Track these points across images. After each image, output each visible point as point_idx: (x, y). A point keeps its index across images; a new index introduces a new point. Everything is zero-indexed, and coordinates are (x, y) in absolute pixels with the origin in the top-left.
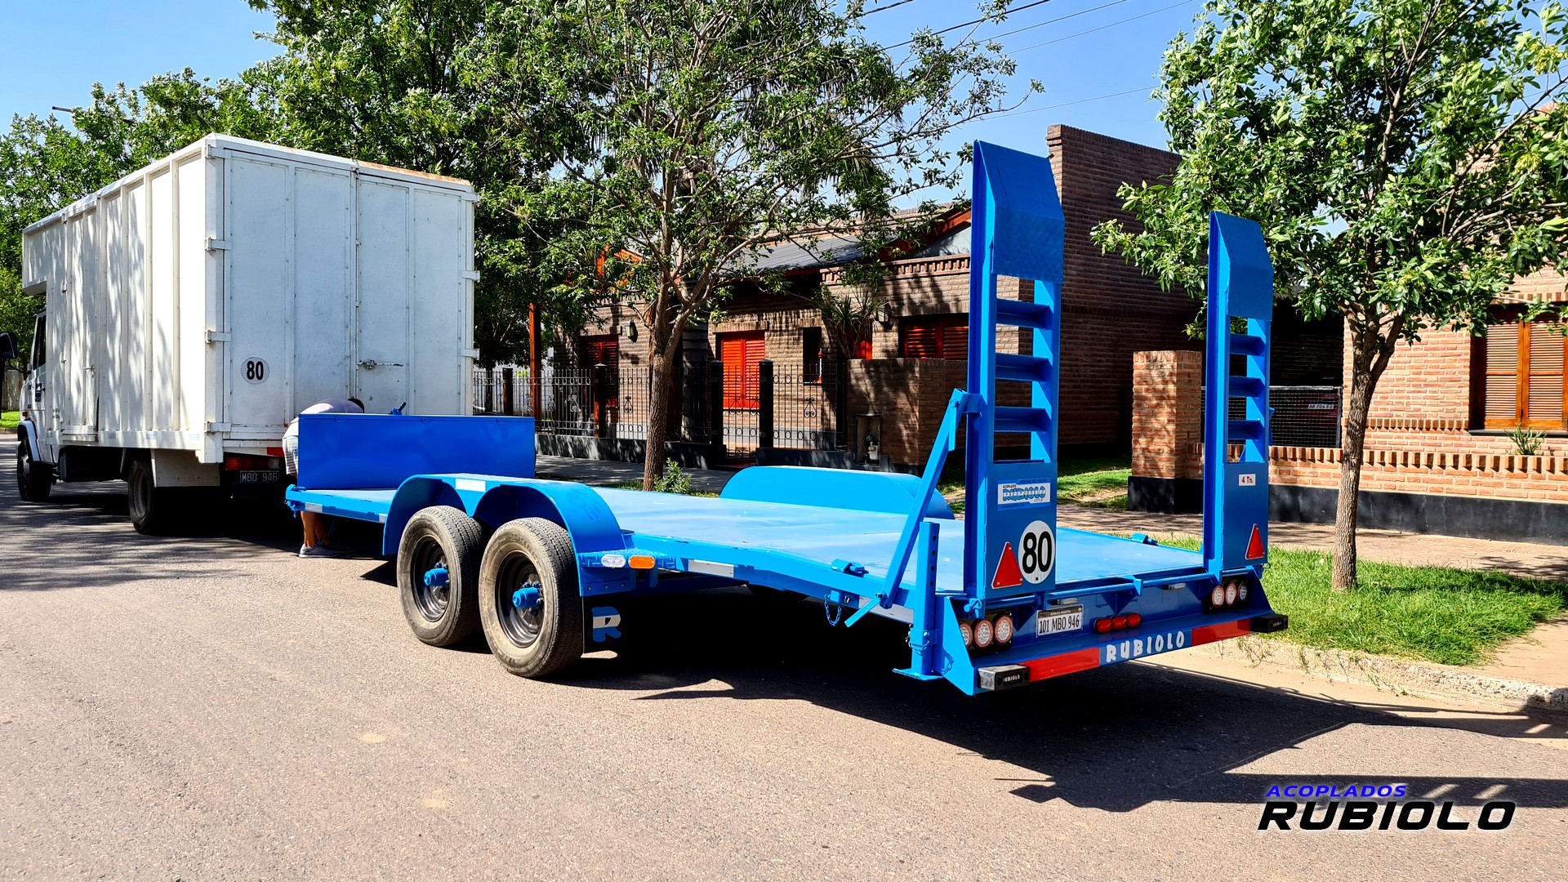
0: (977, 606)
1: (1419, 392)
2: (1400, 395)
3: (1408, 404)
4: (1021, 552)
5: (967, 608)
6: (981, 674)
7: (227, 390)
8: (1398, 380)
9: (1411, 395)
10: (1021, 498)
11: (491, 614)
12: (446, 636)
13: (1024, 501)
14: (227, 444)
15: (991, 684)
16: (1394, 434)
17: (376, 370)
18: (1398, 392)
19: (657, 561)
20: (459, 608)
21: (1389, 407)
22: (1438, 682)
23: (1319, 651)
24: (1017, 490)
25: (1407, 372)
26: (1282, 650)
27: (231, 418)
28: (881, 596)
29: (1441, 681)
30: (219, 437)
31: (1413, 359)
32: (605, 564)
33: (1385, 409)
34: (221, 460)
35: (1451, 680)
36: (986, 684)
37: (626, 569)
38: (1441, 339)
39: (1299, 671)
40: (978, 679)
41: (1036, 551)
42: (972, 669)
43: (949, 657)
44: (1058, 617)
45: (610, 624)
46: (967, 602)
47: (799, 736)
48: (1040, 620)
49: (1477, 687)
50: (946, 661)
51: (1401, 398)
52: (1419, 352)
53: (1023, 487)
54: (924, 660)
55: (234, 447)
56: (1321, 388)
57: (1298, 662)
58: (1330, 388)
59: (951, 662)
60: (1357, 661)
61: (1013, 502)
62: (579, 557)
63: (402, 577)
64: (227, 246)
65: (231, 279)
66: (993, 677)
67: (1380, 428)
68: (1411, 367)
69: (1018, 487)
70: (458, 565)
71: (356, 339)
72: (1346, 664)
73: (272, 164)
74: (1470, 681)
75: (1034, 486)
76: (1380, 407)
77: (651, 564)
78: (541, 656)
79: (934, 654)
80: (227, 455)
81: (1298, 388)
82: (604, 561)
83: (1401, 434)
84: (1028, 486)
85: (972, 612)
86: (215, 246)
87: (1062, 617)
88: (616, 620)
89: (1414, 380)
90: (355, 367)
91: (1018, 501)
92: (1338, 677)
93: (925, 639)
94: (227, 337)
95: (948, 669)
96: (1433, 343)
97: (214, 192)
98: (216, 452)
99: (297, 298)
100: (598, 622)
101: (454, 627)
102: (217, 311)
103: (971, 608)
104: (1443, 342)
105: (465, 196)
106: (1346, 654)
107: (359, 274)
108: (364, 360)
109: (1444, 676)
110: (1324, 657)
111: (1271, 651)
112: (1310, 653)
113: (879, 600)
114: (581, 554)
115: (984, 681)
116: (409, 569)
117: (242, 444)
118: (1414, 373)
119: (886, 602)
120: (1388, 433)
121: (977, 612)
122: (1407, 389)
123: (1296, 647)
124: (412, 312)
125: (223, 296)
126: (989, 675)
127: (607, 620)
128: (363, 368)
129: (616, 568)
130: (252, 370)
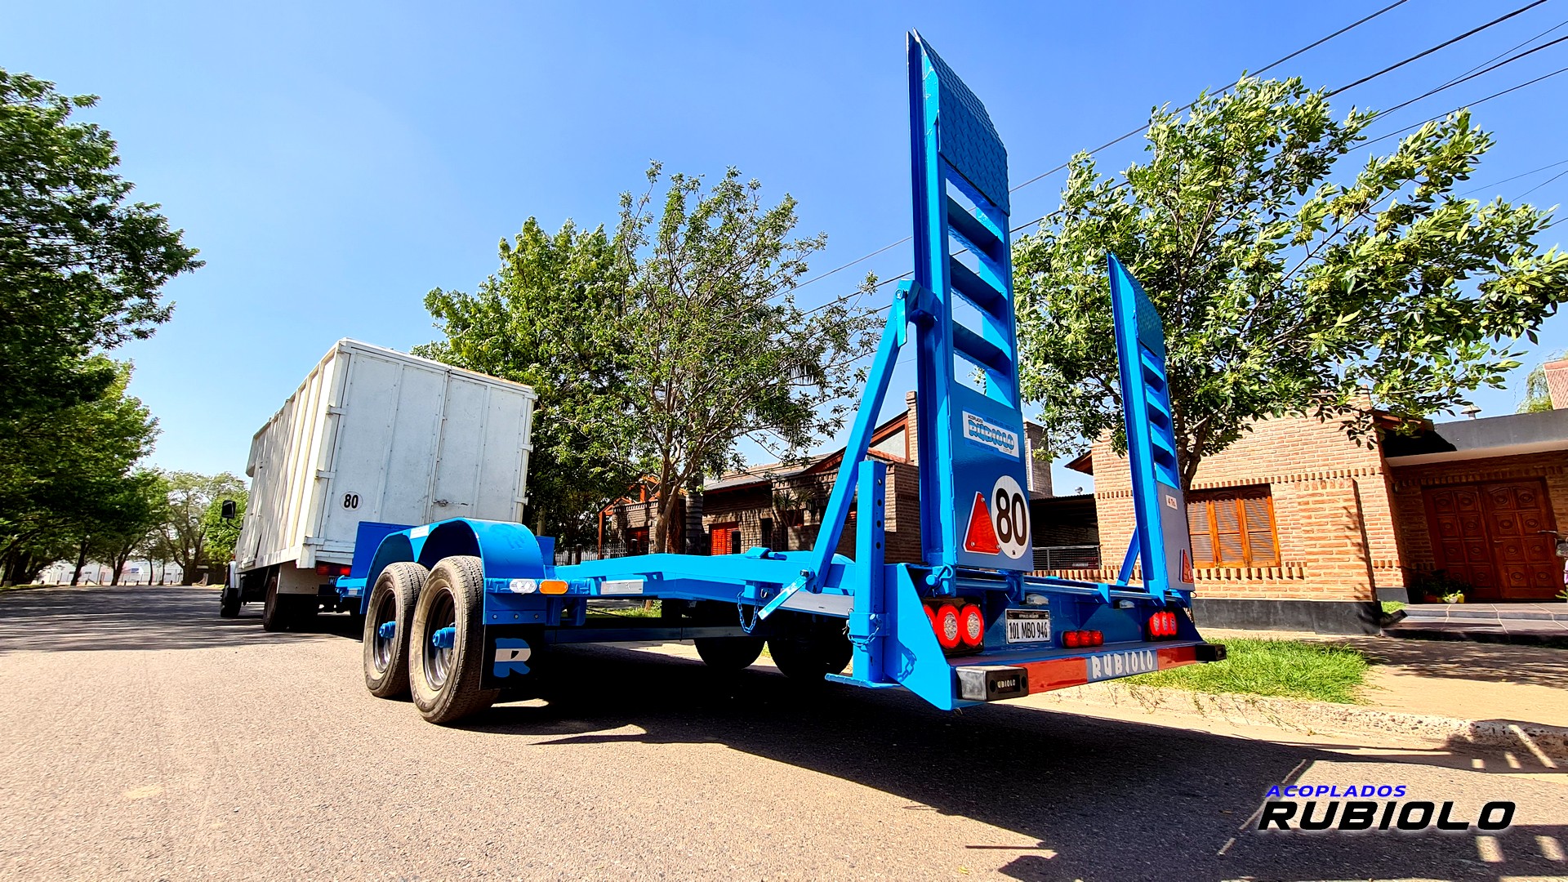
0: (945, 575)
4: (995, 513)
5: (930, 580)
6: (962, 676)
7: (326, 514)
10: (989, 439)
11: (417, 657)
12: (386, 685)
13: (991, 444)
14: (319, 554)
15: (980, 691)
17: (447, 507)
19: (570, 586)
20: (398, 656)
22: (1345, 720)
23: (1213, 696)
24: (985, 428)
26: (1174, 696)
27: (326, 535)
28: (806, 574)
29: (1348, 718)
30: (313, 548)
32: (513, 589)
34: (312, 566)
35: (1359, 717)
36: (972, 691)
37: (536, 596)
39: (1196, 715)
40: (957, 684)
41: (1010, 515)
42: (948, 669)
43: (908, 652)
44: (1028, 621)
45: (516, 659)
46: (930, 572)
47: (708, 786)
48: (1009, 621)
49: (1391, 724)
50: (904, 660)
53: (991, 426)
54: (871, 659)
55: (326, 557)
56: (1086, 547)
57: (1195, 708)
58: (1092, 547)
59: (912, 660)
60: (1253, 703)
61: (980, 441)
62: (487, 582)
63: (368, 632)
64: (343, 412)
65: (342, 436)
66: (982, 679)
69: (985, 424)
70: (403, 612)
71: (435, 484)
72: (1243, 707)
73: (387, 361)
74: (1382, 718)
75: (1002, 430)
77: (564, 589)
78: (445, 697)
79: (885, 649)
80: (318, 563)
81: (1071, 547)
82: (513, 586)
84: (997, 428)
85: (938, 584)
86: (333, 411)
87: (1030, 621)
88: (525, 654)
90: (431, 503)
91: (985, 442)
92: (1239, 720)
93: (873, 624)
94: (332, 475)
95: (908, 673)
97: (339, 376)
98: (310, 558)
99: (394, 452)
100: (502, 655)
101: (393, 675)
102: (327, 457)
103: (937, 579)
105: (527, 395)
106: (1240, 697)
107: (442, 440)
108: (439, 499)
109: (1351, 714)
110: (1218, 701)
111: (1164, 697)
112: (1203, 699)
113: (803, 581)
114: (490, 579)
115: (969, 687)
116: (373, 624)
117: (331, 554)
119: (815, 583)
121: (945, 585)
123: (1189, 693)
124: (480, 468)
125: (335, 446)
126: (976, 676)
127: (514, 654)
128: (437, 505)
129: (526, 594)
130: (349, 501)
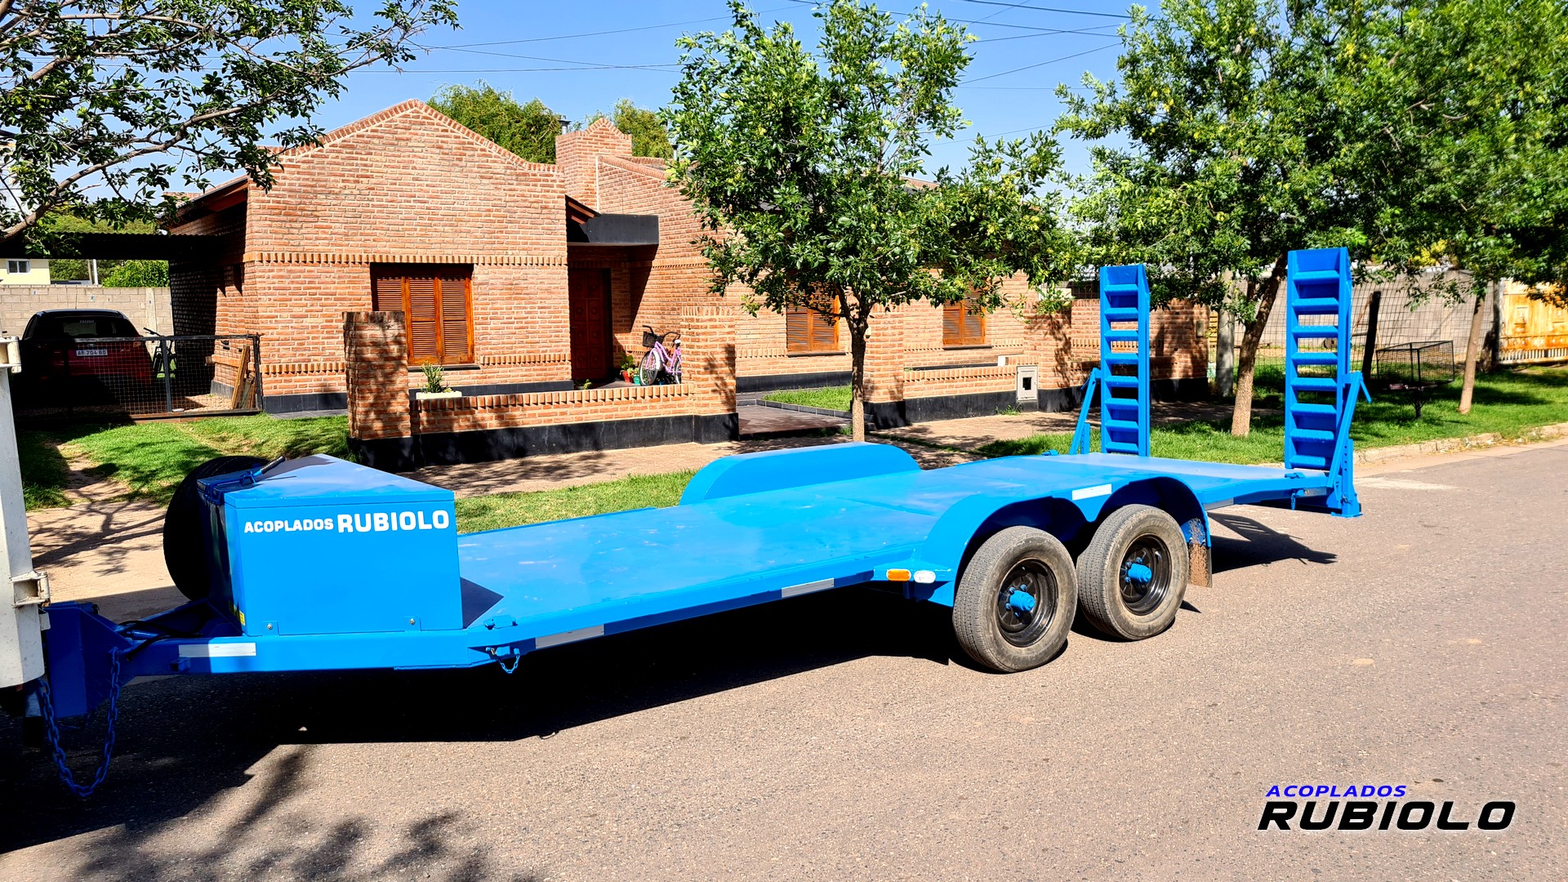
1: (332, 338)
2: (316, 341)
3: (323, 349)
8: (313, 327)
9: (326, 341)
16: (314, 377)
18: (313, 338)
21: (307, 352)
25: (320, 320)
31: (324, 308)
33: (302, 355)
38: (347, 291)
51: (316, 344)
52: (329, 302)
67: (300, 372)
68: (324, 316)
76: (298, 353)
83: (320, 377)
89: (327, 327)
96: (340, 294)
104: (349, 294)
118: (327, 321)
120: (308, 377)
122: (322, 335)
